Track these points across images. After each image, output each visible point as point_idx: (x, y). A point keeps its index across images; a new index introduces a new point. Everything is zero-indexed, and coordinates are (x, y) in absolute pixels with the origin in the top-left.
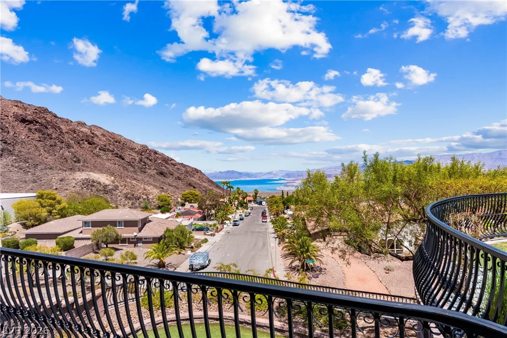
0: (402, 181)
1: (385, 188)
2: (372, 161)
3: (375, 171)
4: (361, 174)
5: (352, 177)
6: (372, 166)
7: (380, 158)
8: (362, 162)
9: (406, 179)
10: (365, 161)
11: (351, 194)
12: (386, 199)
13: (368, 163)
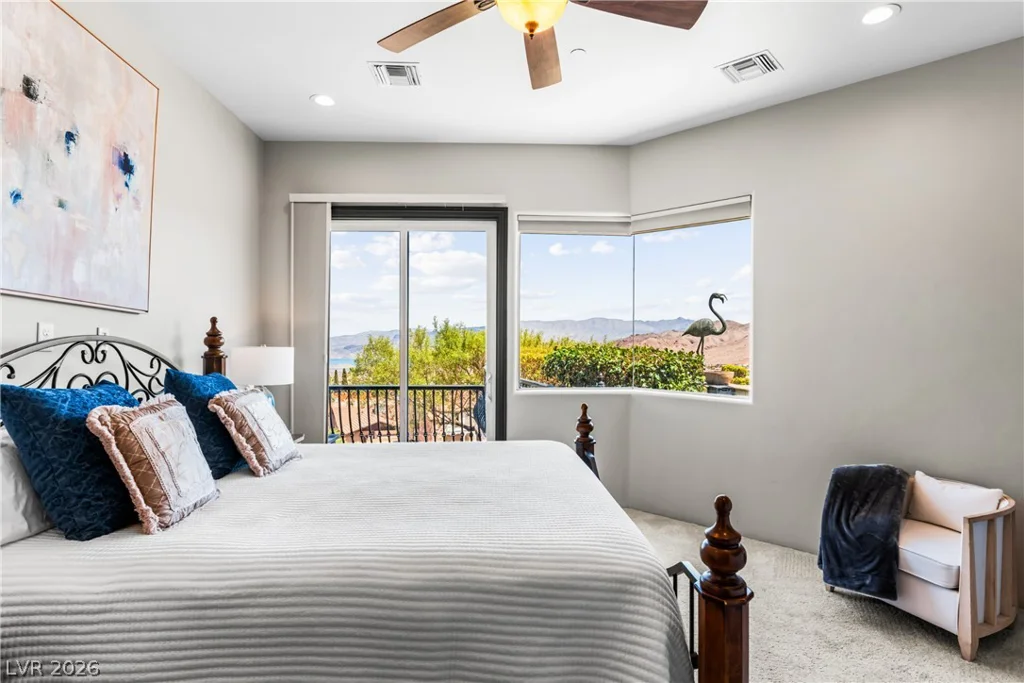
0: (470, 348)
1: (455, 355)
2: (443, 327)
3: (446, 338)
4: (431, 341)
5: (420, 344)
6: (442, 332)
7: (451, 324)
8: (432, 328)
9: (474, 346)
10: (436, 326)
11: (421, 361)
12: (457, 365)
13: (439, 330)
